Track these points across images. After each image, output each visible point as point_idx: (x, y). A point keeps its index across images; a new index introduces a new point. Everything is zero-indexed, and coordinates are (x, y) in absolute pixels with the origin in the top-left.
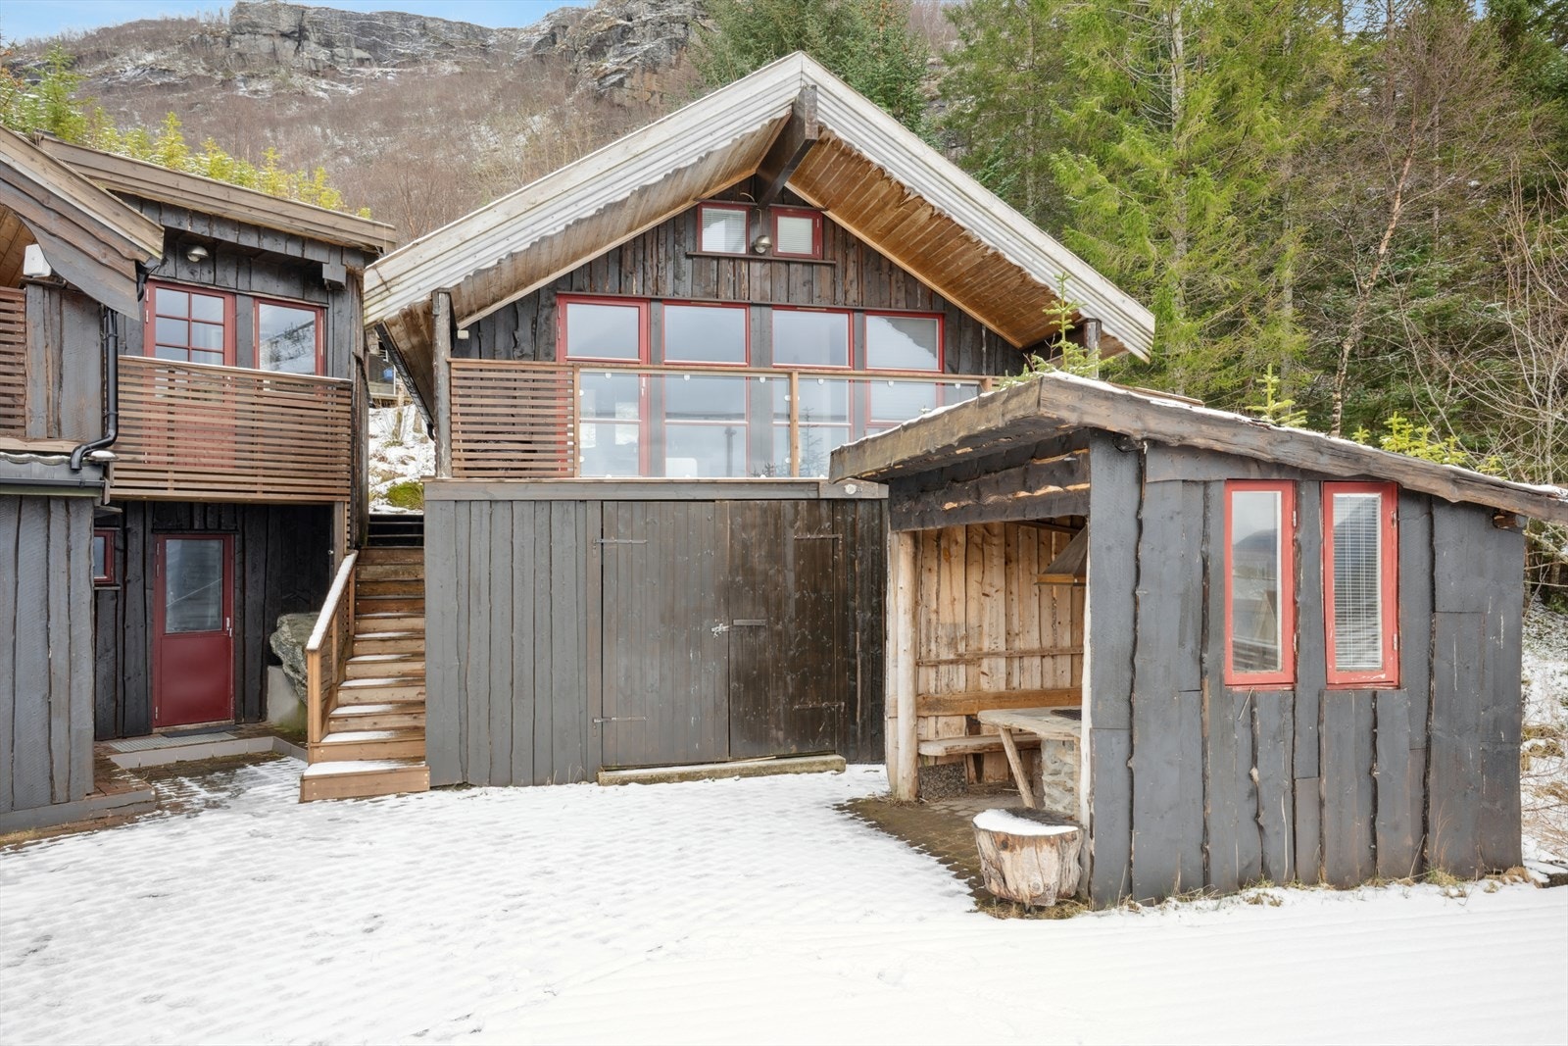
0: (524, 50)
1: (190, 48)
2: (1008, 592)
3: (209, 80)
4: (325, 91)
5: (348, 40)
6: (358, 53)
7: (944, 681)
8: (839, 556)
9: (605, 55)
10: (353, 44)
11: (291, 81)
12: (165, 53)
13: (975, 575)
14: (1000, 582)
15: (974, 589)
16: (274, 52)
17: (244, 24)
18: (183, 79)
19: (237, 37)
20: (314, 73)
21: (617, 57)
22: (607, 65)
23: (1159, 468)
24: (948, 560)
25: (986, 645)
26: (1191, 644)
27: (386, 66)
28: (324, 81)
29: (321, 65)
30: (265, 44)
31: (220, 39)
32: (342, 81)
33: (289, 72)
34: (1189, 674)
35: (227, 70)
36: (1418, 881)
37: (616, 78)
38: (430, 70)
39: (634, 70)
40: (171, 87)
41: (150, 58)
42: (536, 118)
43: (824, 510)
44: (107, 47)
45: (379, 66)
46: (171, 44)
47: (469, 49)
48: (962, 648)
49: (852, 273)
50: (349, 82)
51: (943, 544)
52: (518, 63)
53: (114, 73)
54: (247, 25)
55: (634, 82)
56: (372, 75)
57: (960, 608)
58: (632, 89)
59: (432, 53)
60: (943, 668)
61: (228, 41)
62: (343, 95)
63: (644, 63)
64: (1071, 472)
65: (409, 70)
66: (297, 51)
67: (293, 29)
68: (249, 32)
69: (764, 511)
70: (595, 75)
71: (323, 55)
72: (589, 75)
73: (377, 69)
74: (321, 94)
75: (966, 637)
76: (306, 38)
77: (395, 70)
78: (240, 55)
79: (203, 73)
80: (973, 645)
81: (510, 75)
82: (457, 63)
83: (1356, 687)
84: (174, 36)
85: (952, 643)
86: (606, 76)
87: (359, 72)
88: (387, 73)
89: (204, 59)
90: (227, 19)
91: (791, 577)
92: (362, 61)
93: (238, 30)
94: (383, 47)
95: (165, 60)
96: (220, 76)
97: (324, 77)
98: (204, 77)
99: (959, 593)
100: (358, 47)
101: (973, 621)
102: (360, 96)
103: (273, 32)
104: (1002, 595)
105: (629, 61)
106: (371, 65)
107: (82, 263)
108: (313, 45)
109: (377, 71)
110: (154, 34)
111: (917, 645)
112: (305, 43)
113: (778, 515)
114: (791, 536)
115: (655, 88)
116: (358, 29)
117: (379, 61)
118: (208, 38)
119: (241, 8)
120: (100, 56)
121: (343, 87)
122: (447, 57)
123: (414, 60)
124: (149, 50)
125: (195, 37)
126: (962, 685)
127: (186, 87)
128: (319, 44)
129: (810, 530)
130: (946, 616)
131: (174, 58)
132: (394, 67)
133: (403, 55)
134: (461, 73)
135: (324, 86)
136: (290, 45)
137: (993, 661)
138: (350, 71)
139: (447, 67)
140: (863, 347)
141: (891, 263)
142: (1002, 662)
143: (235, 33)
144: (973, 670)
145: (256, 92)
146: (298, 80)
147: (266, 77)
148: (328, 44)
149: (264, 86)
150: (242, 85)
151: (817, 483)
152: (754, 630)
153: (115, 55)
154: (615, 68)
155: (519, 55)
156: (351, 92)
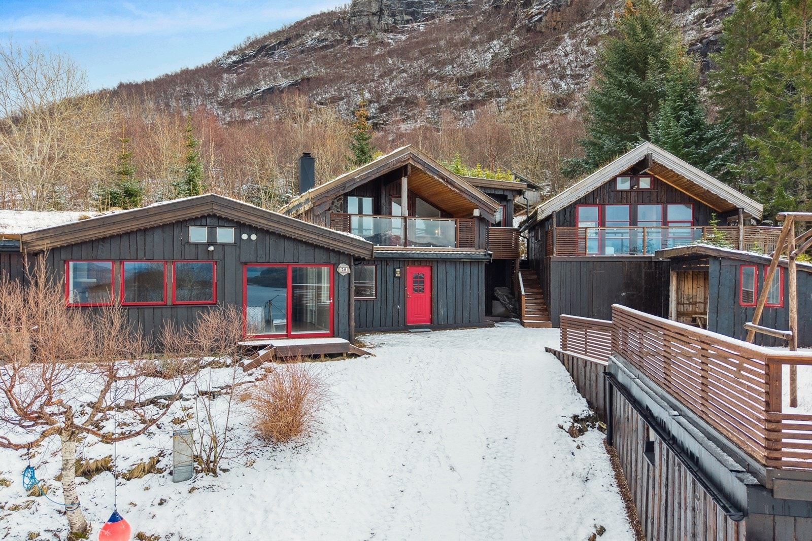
0: (488, 5)
1: (334, 26)
2: (705, 287)
3: (342, 41)
4: (392, 39)
5: (402, 12)
6: (407, 17)
7: (685, 309)
8: (657, 276)
9: (531, 4)
10: (404, 13)
11: (377, 36)
12: (323, 30)
13: (695, 282)
14: (702, 284)
15: (695, 286)
16: (369, 23)
17: (356, 11)
18: (331, 42)
19: (353, 18)
20: (387, 31)
21: (538, 5)
22: (533, 10)
23: (724, 263)
24: (687, 278)
25: (698, 300)
26: (732, 297)
27: (419, 22)
28: (391, 34)
29: (390, 26)
30: (365, 20)
31: (346, 20)
32: (399, 33)
33: (375, 32)
34: (731, 302)
35: (349, 35)
36: (785, 347)
37: (538, 17)
38: (440, 20)
39: (547, 12)
40: (326, 47)
41: (317, 34)
42: (495, 42)
43: (653, 264)
44: (301, 32)
45: (416, 22)
46: (326, 26)
47: (459, 7)
48: (691, 300)
49: (663, 193)
50: (402, 32)
51: (686, 274)
52: (484, 12)
53: (304, 44)
54: (358, 12)
55: (547, 18)
56: (413, 27)
57: (690, 290)
58: (546, 22)
59: (441, 11)
60: (685, 305)
61: (349, 20)
62: (400, 40)
63: (553, 7)
64: (707, 263)
65: (431, 22)
66: (379, 21)
67: (377, 10)
68: (359, 15)
69: (636, 264)
70: (526, 17)
71: (391, 21)
72: (523, 17)
73: (415, 24)
74: (390, 41)
75: (692, 298)
76: (383, 14)
77: (423, 23)
78: (355, 27)
79: (339, 38)
80: (694, 300)
81: (480, 19)
82: (453, 15)
83: (772, 308)
84: (326, 22)
85: (688, 299)
86: (533, 16)
87: (406, 27)
88: (419, 26)
89: (339, 32)
90: (348, 8)
91: (643, 281)
92: (408, 22)
93: (354, 14)
94: (417, 12)
95: (323, 34)
96: (346, 39)
97: (391, 32)
98: (340, 40)
99: (690, 287)
100: (406, 15)
101: (694, 294)
102: (408, 39)
103: (369, 13)
104: (703, 288)
105: (545, 7)
106: (412, 23)
107: (486, 213)
108: (386, 17)
109: (415, 25)
110: (318, 22)
111: (677, 299)
112: (383, 16)
113: (640, 265)
114: (644, 271)
115: (559, 19)
116: (406, 5)
117: (416, 20)
118: (341, 21)
119: (355, 5)
120: (298, 36)
121: (399, 36)
122: (448, 12)
123: (432, 17)
124: (317, 30)
125: (336, 21)
126: (691, 310)
127: (332, 46)
128: (388, 16)
129: (649, 269)
130: (686, 292)
131: (328, 33)
132: (423, 22)
133: (427, 15)
134: (455, 20)
135: (391, 37)
136: (376, 18)
137: (700, 304)
138: (403, 27)
139: (449, 18)
140: (666, 214)
141: (676, 189)
142: (703, 305)
143: (352, 17)
144: (694, 306)
145: (361, 45)
146: (380, 36)
147: (366, 36)
148: (393, 15)
149: (366, 41)
150: (356, 42)
151: (651, 257)
152: (633, 295)
153: (303, 35)
154: (537, 11)
155: (485, 8)
156: (404, 38)
